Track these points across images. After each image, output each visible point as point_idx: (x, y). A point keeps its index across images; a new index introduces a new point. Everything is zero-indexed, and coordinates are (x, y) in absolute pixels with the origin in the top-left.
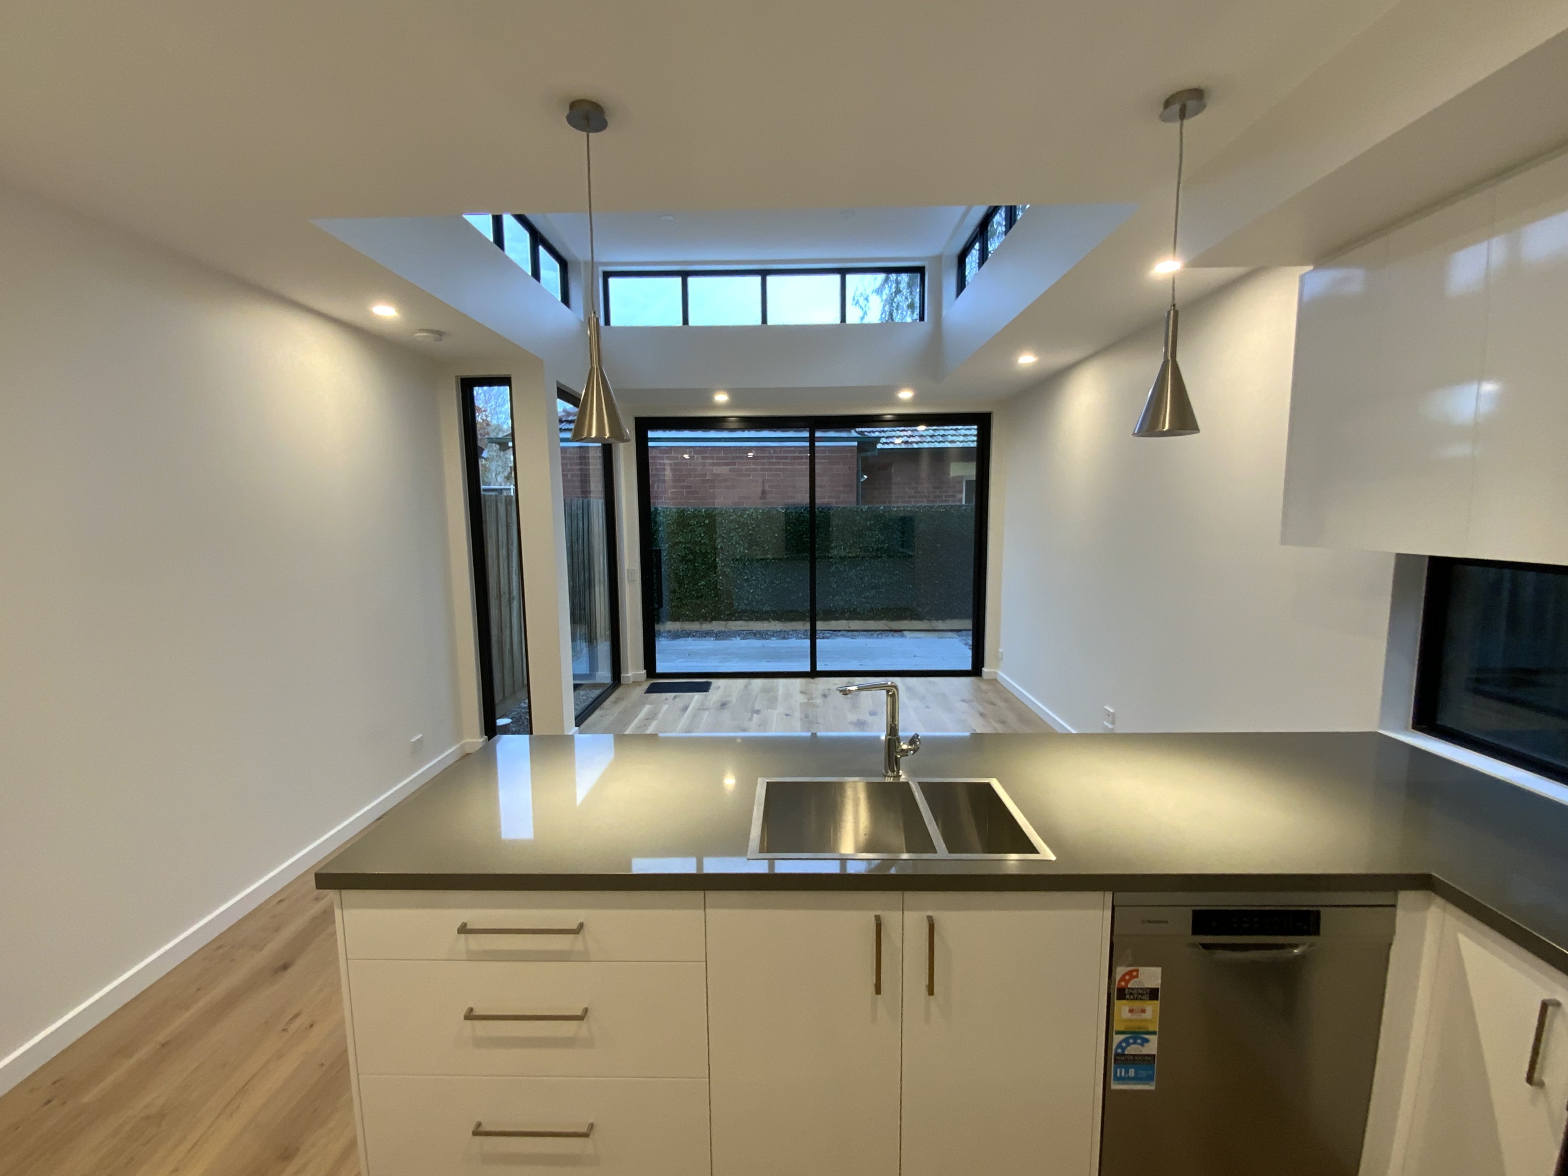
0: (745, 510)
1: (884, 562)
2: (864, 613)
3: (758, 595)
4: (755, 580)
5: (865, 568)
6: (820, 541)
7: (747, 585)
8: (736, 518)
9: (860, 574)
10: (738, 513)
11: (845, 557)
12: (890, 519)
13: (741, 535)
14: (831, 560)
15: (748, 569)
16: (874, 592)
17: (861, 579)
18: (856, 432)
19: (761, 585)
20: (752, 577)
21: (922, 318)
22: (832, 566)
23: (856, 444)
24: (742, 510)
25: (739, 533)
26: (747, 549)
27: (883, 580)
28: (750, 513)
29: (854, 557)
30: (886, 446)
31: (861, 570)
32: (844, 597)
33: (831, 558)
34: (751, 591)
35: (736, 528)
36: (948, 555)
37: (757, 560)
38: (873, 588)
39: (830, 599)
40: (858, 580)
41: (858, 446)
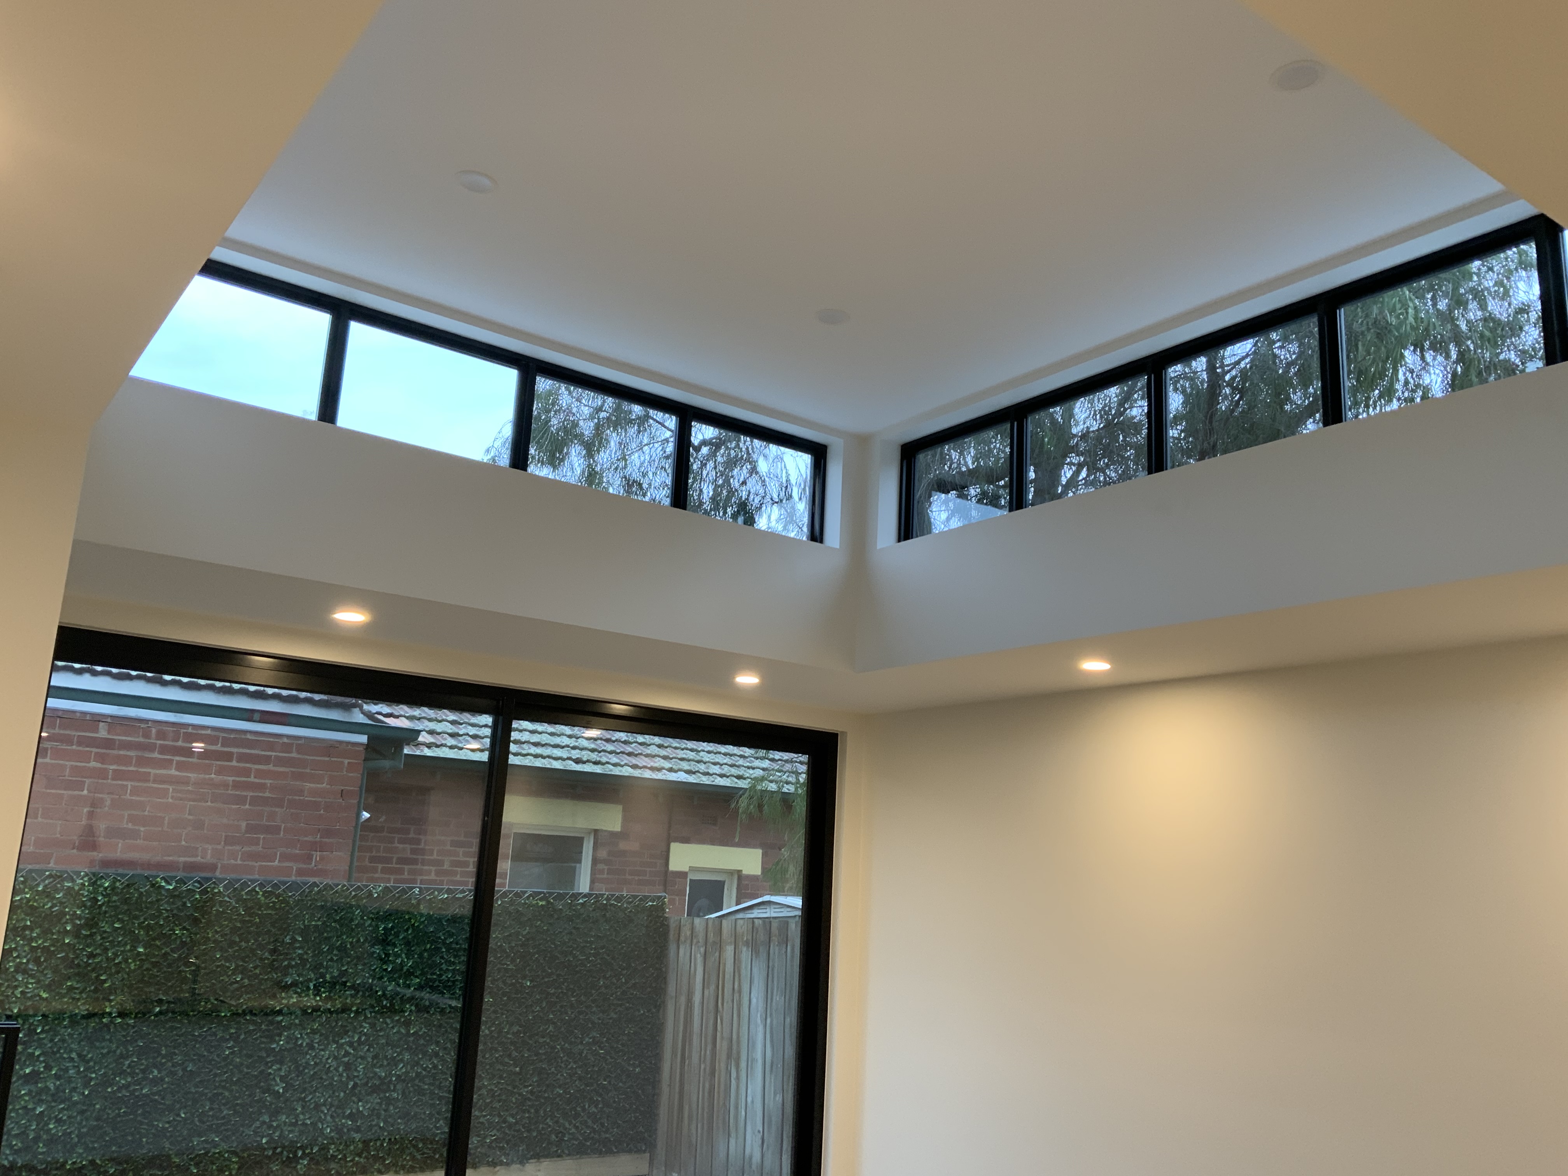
0: (58, 877)
1: (407, 1024)
2: (345, 1156)
3: (59, 1121)
4: (57, 1077)
5: (360, 1038)
6: (255, 968)
7: (29, 1093)
8: (28, 900)
9: (347, 1054)
10: (38, 885)
11: (316, 1009)
12: (429, 917)
13: (37, 947)
14: (280, 1018)
15: (40, 1045)
16: (375, 1099)
17: (348, 1066)
18: (363, 713)
19: (74, 1089)
20: (48, 1068)
21: (816, 535)
22: (280, 1035)
23: (363, 739)
24: (50, 876)
25: (32, 939)
26: (48, 988)
27: (401, 1069)
28: (77, 888)
29: (337, 1012)
30: (428, 752)
31: (351, 1044)
32: (301, 1117)
33: (280, 1012)
34: (39, 1110)
35: (25, 927)
36: (544, 1004)
37: (72, 1017)
38: (375, 1090)
39: (264, 1123)
40: (341, 1069)
41: (368, 747)
